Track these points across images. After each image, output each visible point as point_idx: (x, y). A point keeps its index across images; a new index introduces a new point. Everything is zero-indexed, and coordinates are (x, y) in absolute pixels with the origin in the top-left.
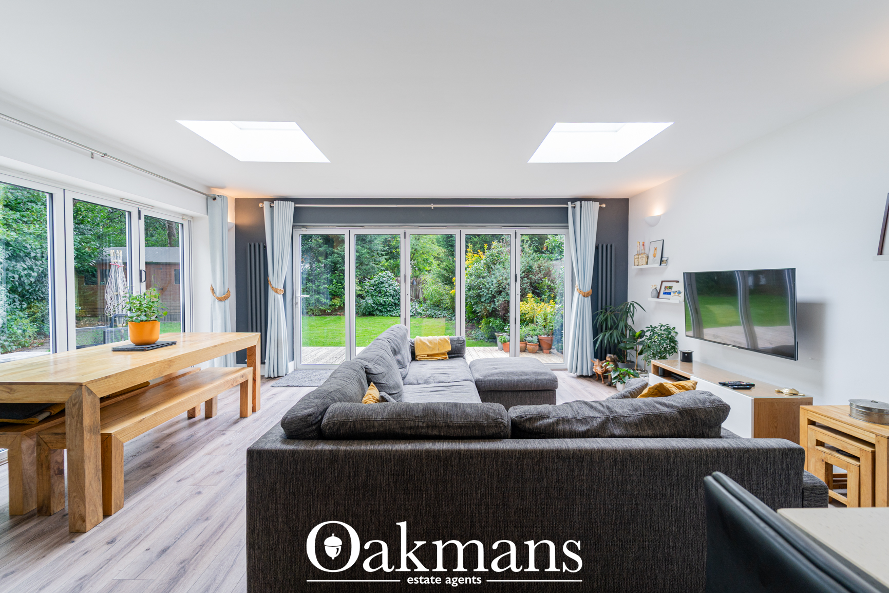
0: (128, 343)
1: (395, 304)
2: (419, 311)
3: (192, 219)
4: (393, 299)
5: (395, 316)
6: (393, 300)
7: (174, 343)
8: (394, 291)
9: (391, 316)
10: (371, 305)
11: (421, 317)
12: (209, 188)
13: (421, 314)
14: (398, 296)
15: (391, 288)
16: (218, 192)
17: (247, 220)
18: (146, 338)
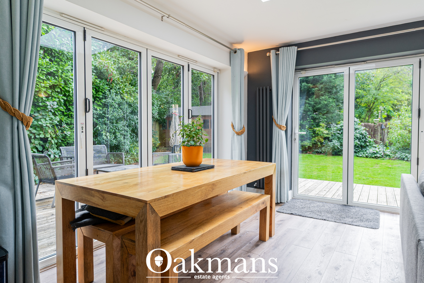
0: (181, 164)
1: (361, 146)
2: (388, 153)
3: (219, 71)
4: (359, 141)
5: (361, 157)
6: (359, 143)
7: (212, 167)
8: (361, 134)
9: (358, 156)
10: (338, 147)
11: (390, 159)
12: (232, 44)
13: (389, 156)
14: (364, 139)
15: (357, 132)
16: (237, 46)
17: (256, 69)
18: (194, 161)
